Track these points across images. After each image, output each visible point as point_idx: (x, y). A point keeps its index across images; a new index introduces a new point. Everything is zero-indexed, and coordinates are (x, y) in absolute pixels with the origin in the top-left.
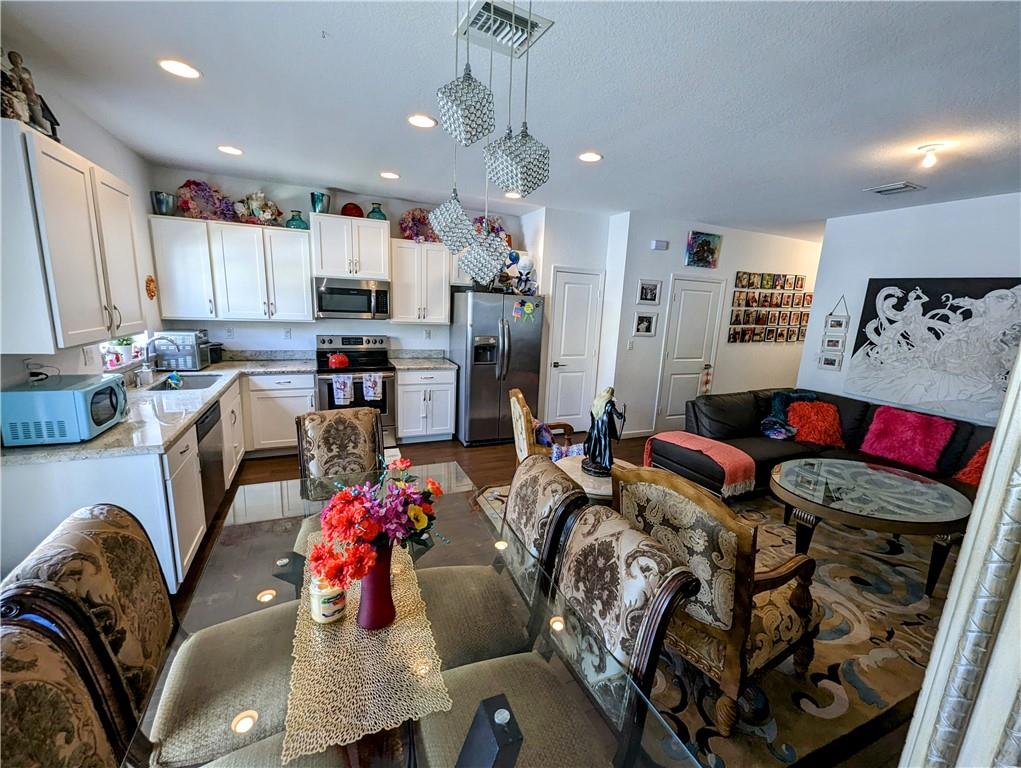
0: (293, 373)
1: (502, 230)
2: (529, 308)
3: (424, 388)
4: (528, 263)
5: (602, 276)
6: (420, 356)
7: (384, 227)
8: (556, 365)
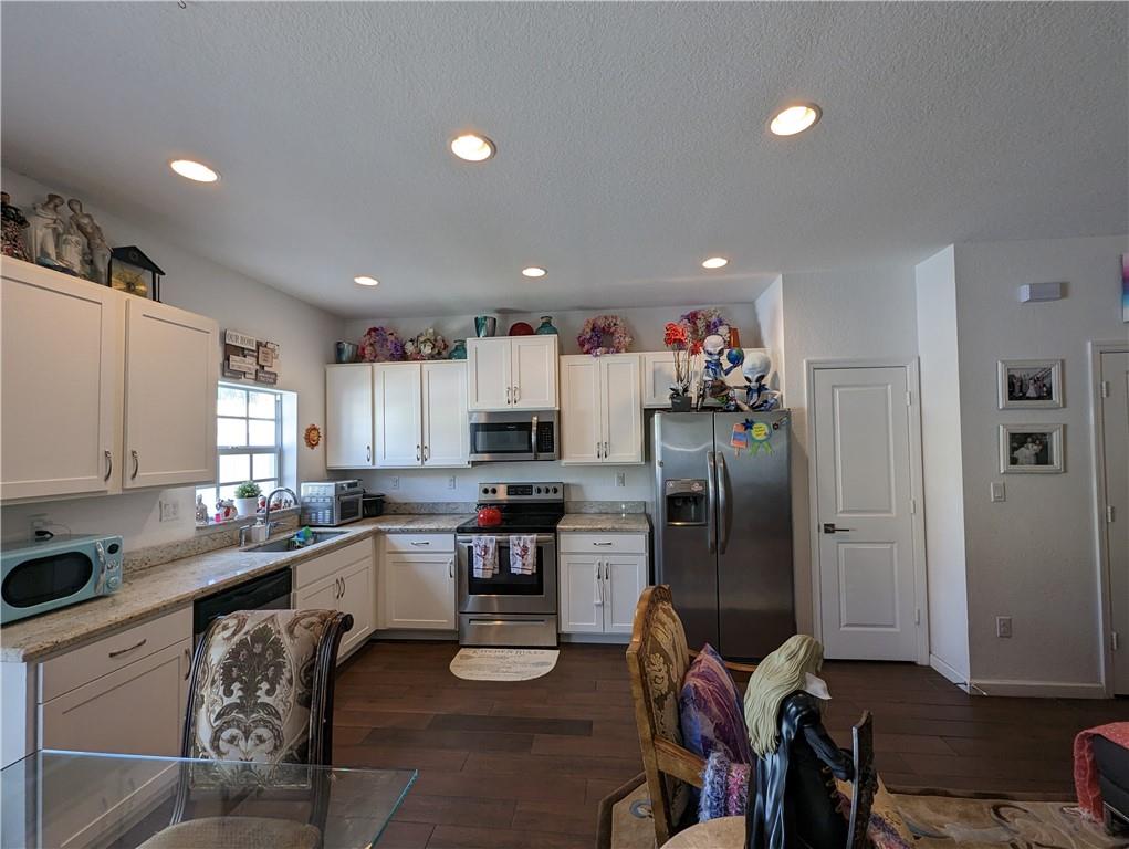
0: (431, 531)
1: (721, 322)
2: (760, 430)
3: (598, 559)
4: (758, 362)
5: (911, 369)
6: (610, 511)
7: (548, 342)
8: (830, 529)
